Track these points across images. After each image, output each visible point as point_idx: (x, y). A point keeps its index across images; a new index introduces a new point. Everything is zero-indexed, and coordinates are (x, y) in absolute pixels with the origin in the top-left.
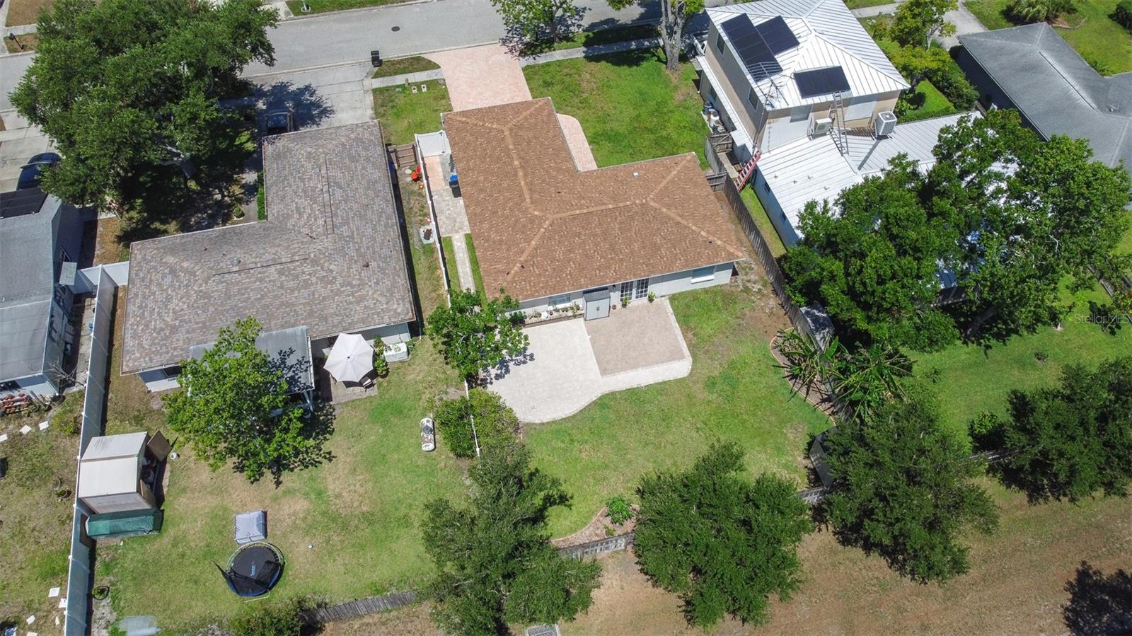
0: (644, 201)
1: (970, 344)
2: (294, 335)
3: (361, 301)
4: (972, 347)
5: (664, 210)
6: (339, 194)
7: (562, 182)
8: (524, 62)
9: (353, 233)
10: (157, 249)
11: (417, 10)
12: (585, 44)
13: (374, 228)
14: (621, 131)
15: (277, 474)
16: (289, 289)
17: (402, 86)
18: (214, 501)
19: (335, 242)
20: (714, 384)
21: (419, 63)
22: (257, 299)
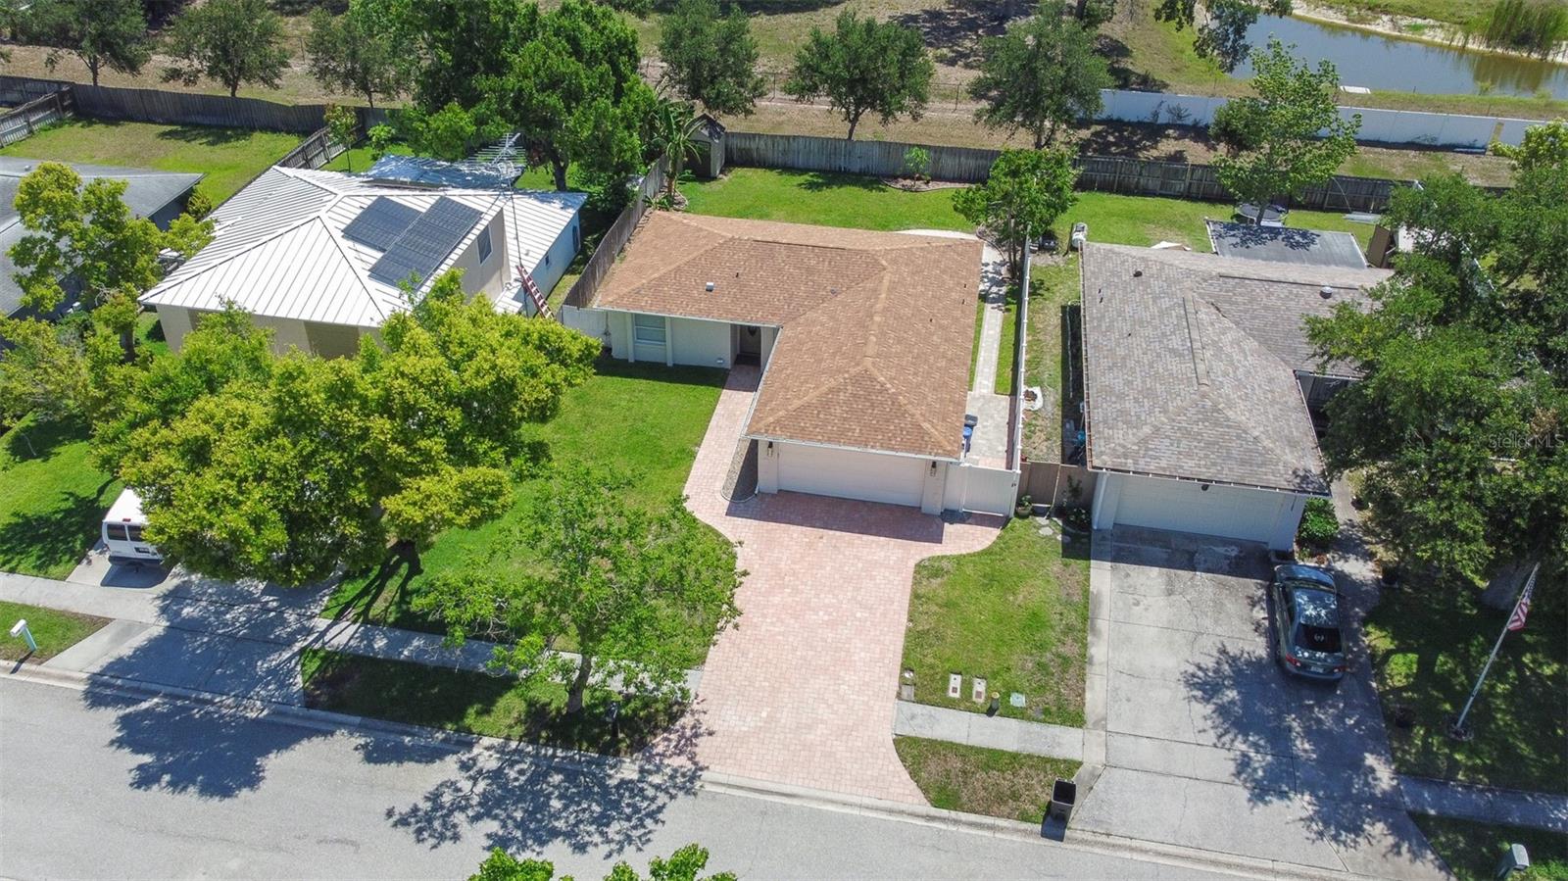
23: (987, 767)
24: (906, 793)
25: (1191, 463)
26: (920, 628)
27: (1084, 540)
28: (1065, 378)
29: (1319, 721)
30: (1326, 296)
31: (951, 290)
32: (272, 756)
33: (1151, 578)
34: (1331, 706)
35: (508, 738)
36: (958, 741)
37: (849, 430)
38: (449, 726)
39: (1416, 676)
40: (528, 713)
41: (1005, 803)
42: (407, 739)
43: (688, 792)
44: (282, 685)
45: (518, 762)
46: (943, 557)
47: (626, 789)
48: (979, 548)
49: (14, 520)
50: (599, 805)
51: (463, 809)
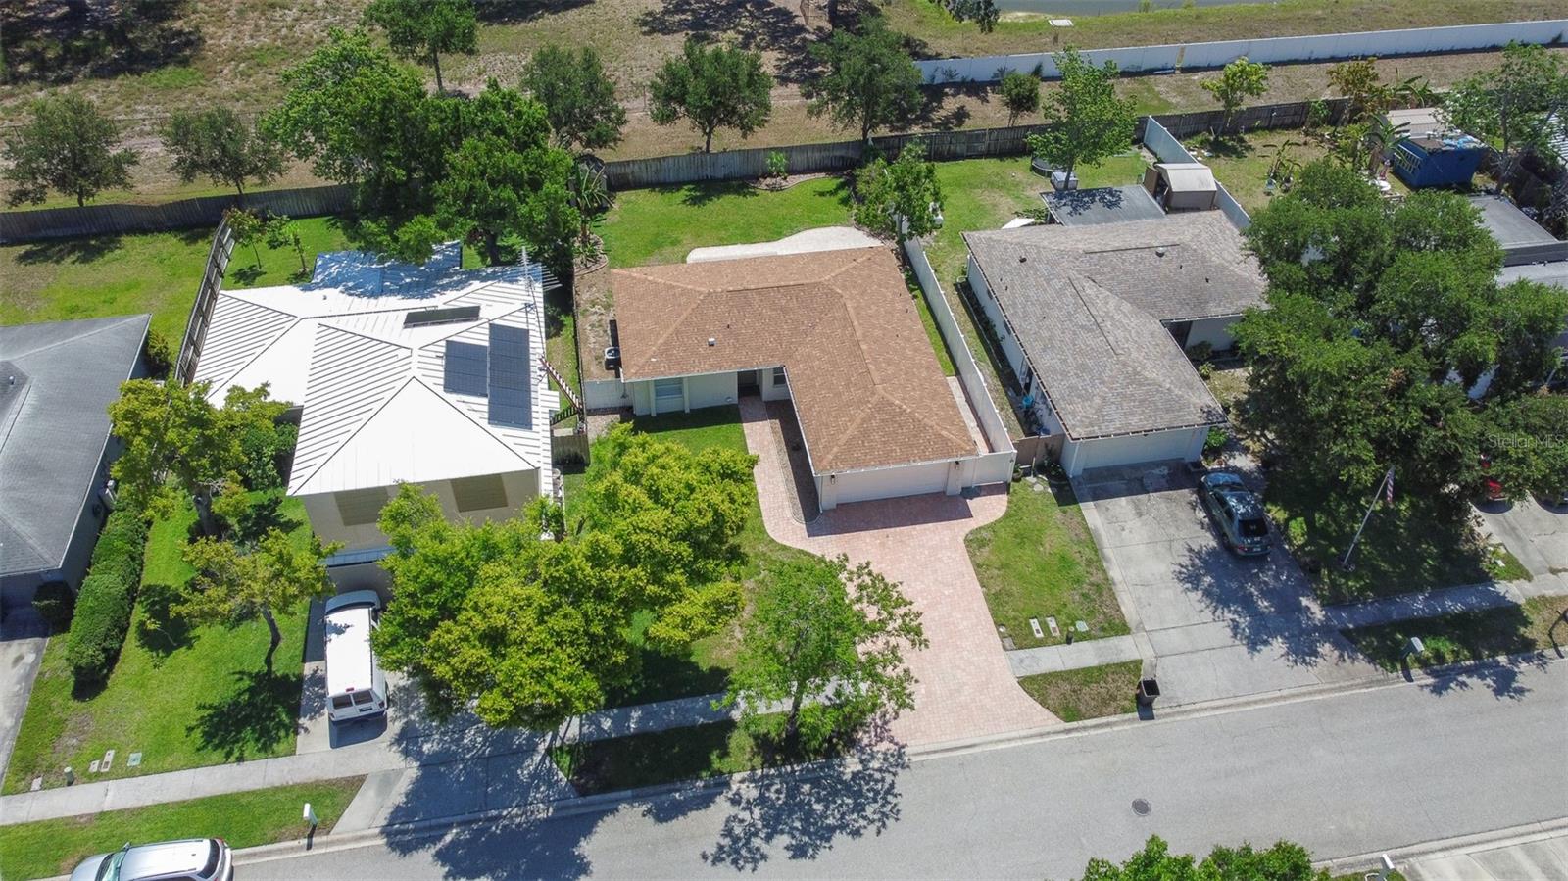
9: (1048, 283)
23: (1086, 683)
24: (1045, 719)
25: (1136, 419)
26: (993, 591)
27: (1067, 488)
28: (988, 351)
29: (1265, 583)
30: (1161, 255)
31: (892, 300)
32: (583, 843)
33: (1122, 505)
34: (1271, 570)
35: (753, 769)
36: (1059, 670)
37: (892, 451)
38: (704, 774)
39: (1308, 533)
40: (757, 745)
41: (1109, 704)
42: (677, 795)
43: (903, 767)
44: (550, 785)
45: (772, 785)
46: (981, 528)
47: (860, 779)
48: (1000, 515)
49: (206, 713)
50: (849, 797)
51: (756, 834)
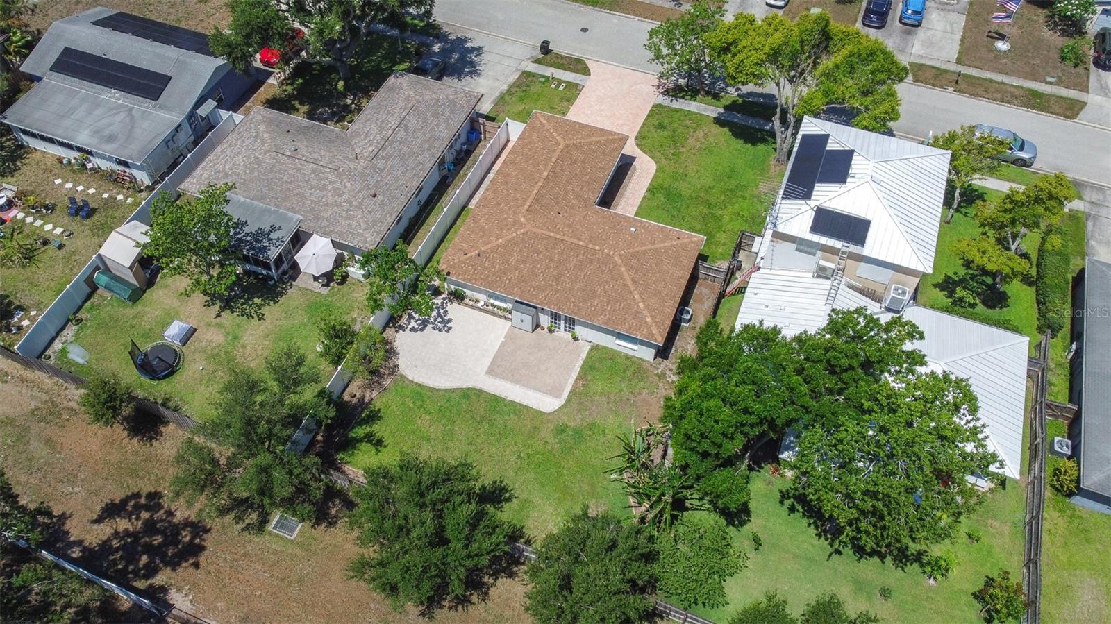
0: (612, 253)
1: (822, 539)
2: (291, 219)
3: (349, 219)
4: (824, 543)
5: (623, 269)
6: (401, 134)
7: (572, 207)
8: (661, 100)
9: (384, 169)
10: (264, 117)
11: (615, 21)
12: (727, 108)
13: (404, 173)
14: (684, 193)
15: (222, 309)
16: (310, 185)
17: (547, 78)
18: (175, 303)
19: (366, 168)
20: (563, 431)
21: (579, 66)
22: (286, 182)
23: (562, 65)
36: (568, 72)
